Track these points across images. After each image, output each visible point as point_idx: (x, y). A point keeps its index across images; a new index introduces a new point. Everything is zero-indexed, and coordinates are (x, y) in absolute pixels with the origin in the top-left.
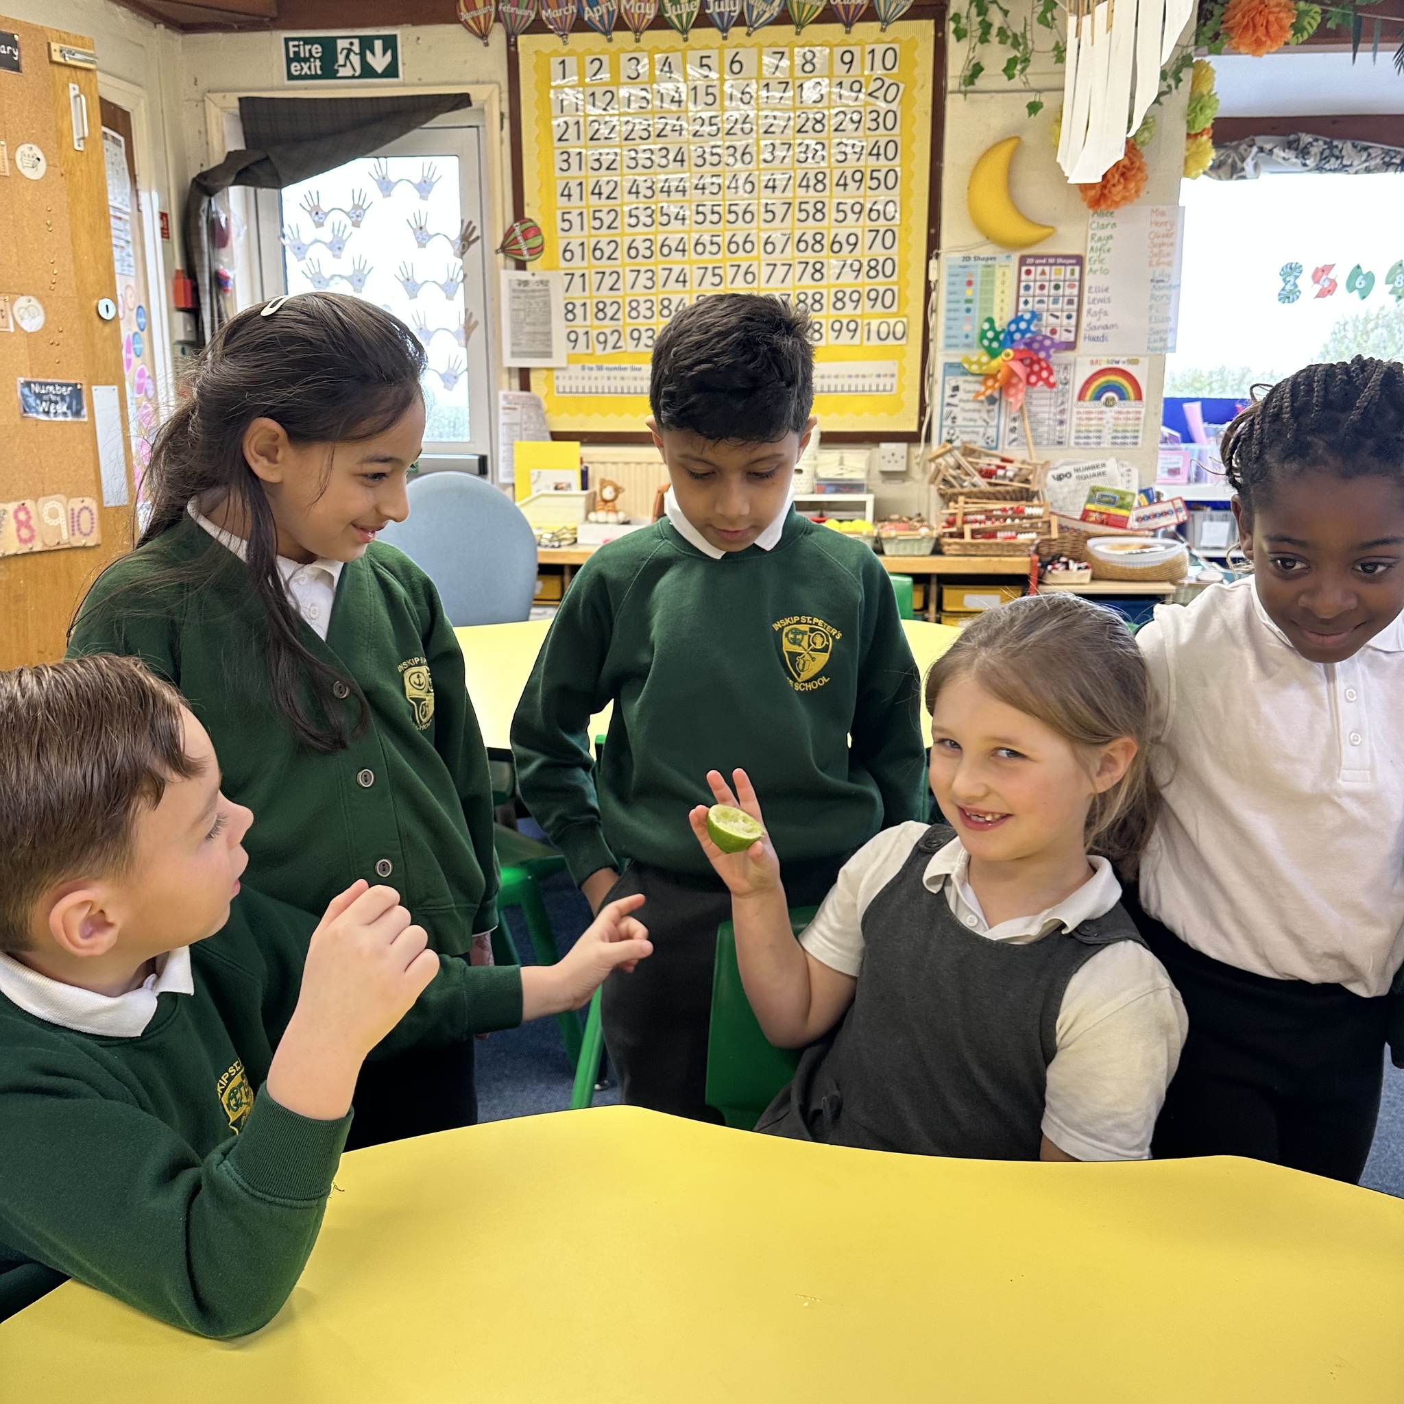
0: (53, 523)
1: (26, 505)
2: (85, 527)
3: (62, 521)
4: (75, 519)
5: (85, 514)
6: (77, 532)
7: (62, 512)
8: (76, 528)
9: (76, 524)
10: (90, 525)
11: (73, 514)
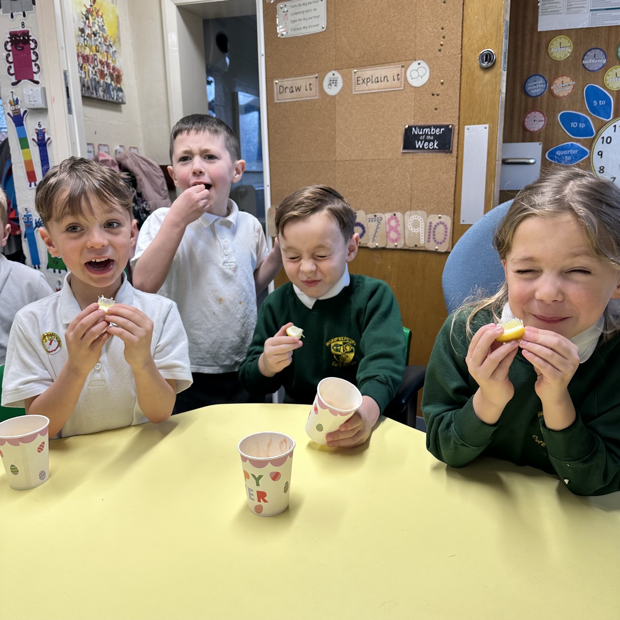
0: (415, 231)
1: (397, 215)
2: (440, 236)
3: (421, 230)
4: (432, 230)
5: (441, 227)
6: (432, 240)
7: (422, 224)
8: (432, 237)
9: (432, 234)
10: (444, 236)
11: (430, 226)
